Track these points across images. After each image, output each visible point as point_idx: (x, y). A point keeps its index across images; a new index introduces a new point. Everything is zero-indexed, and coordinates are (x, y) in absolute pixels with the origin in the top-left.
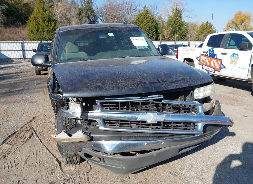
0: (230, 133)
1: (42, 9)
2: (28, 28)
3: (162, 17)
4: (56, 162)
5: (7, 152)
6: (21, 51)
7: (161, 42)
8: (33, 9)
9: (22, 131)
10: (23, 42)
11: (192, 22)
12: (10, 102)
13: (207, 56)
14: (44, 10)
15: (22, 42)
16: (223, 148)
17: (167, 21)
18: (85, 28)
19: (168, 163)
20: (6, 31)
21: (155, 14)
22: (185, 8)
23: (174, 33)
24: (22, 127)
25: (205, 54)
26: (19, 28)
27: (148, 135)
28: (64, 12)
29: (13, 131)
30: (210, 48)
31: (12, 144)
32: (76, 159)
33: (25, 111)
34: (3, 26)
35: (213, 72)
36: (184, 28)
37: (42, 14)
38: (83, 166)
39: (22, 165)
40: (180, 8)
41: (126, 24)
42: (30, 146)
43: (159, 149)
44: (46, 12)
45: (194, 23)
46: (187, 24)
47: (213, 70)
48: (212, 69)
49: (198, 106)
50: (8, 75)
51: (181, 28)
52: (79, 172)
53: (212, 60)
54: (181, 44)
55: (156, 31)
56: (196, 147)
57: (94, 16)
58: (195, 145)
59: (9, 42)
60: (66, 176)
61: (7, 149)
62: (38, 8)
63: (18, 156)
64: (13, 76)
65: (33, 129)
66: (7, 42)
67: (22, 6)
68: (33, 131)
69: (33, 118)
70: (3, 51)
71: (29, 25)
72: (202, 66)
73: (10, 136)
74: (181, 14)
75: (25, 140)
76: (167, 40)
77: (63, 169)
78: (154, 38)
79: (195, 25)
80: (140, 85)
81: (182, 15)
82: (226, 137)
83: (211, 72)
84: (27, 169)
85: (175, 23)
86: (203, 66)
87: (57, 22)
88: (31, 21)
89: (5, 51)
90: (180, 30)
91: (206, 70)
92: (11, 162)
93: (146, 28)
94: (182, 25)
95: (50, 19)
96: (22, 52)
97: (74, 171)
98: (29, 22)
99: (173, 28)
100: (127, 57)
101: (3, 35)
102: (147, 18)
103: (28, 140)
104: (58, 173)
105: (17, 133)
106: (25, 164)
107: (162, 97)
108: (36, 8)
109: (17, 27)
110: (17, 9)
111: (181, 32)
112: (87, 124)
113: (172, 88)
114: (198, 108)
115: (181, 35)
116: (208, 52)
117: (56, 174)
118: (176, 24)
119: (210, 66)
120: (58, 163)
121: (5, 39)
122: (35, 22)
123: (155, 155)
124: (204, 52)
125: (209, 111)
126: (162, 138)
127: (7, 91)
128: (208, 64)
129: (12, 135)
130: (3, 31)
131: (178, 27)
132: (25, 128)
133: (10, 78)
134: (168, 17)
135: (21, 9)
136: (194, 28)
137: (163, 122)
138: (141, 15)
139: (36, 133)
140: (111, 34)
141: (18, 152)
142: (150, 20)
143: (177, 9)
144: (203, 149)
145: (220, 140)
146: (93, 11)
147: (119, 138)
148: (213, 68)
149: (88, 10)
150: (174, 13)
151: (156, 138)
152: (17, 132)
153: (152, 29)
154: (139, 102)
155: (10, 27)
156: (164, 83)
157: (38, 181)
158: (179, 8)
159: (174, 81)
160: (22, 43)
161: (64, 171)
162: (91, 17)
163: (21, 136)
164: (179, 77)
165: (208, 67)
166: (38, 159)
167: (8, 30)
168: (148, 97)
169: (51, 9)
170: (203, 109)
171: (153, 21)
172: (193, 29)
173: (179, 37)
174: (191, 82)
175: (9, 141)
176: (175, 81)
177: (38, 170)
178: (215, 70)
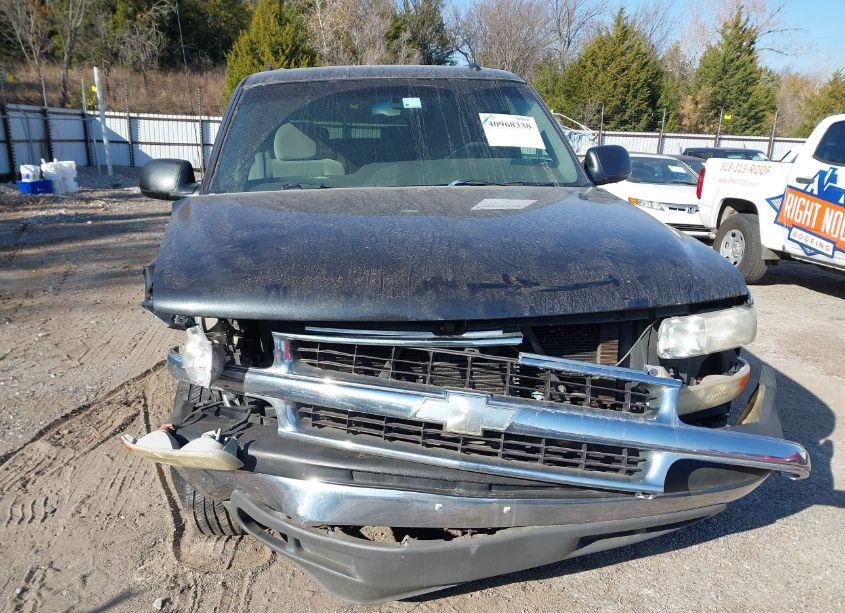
0: (836, 492)
1: (276, 16)
2: (227, 77)
3: (683, 50)
4: (170, 519)
5: (37, 470)
6: (198, 145)
7: (664, 137)
8: (250, 15)
9: (109, 403)
10: (206, 118)
11: (793, 72)
12: (113, 306)
13: (811, 193)
14: (281, 20)
15: (203, 118)
16: (785, 550)
17: (697, 65)
18: (326, 79)
19: (550, 580)
20: (164, 82)
21: (655, 39)
22: (773, 20)
23: (718, 105)
24: (113, 392)
25: (802, 186)
26: (205, 74)
27: (449, 476)
28: (344, 26)
29: (83, 401)
30: (826, 167)
31: (63, 443)
32: (226, 522)
33: (145, 337)
34: (156, 64)
35: (828, 256)
36: (758, 90)
37: (274, 33)
38: (248, 549)
39: (63, 518)
40: (754, 21)
41: (478, 68)
42: (113, 454)
43: (492, 531)
44: (287, 28)
45: (804, 73)
46: (773, 78)
47: (828, 247)
48: (825, 243)
49: (660, 386)
50: (138, 220)
51: (750, 90)
52: (230, 566)
53: (828, 209)
54: (738, 145)
55: (653, 100)
56: (654, 534)
57: (444, 42)
58: (650, 530)
59: (170, 117)
60: (184, 575)
61: (43, 456)
62: (263, 13)
63: (64, 485)
64: (153, 223)
65: (145, 399)
66: (165, 116)
67: (219, 6)
68: (140, 407)
69: (159, 365)
70: (146, 143)
71: (232, 68)
72: (787, 231)
73: (66, 417)
74: (753, 43)
75: (107, 433)
76: (688, 132)
77: (182, 547)
78: (643, 123)
79: (806, 82)
80: (430, 292)
81: (757, 46)
82: (815, 507)
83: (820, 252)
84: (75, 532)
85: (725, 71)
86: (790, 230)
87: (317, 58)
88: (240, 54)
89: (151, 144)
90: (743, 98)
91: (802, 246)
92: (34, 503)
93: (615, 86)
94: (751, 80)
95: (297, 48)
96: (200, 148)
97: (214, 561)
98: (233, 57)
99: (716, 88)
100: (452, 186)
101: (152, 94)
102: (623, 54)
103: (114, 435)
104: (164, 563)
105: (92, 409)
106: (73, 515)
107: (519, 341)
108: (257, 12)
109: (197, 70)
110: (202, 14)
111: (746, 106)
112: (249, 411)
113: (558, 311)
114: (660, 394)
115: (744, 116)
116: (817, 179)
117: (155, 563)
118: (732, 76)
119: (816, 232)
120: (173, 525)
121: (159, 108)
122: (250, 57)
123: (473, 551)
124: (800, 180)
125: (727, 405)
126: (503, 493)
127: (119, 269)
128: (811, 223)
129: (74, 412)
130: (155, 80)
131: (735, 88)
132: (119, 396)
133: (143, 228)
134: (705, 49)
135: (215, 16)
136: (802, 94)
137: (508, 436)
138: (602, 43)
139: (147, 415)
140: (412, 103)
141: (68, 471)
142: (633, 62)
143: (741, 25)
144: (703, 545)
145: (784, 514)
146: (441, 25)
147: (343, 472)
148: (828, 240)
149: (423, 24)
150: (725, 37)
151: (482, 489)
152: (93, 404)
153: (637, 90)
154: (427, 353)
155: (177, 69)
156: (525, 290)
157: (89, 580)
158: (747, 20)
159: (570, 284)
160: (203, 121)
161: (182, 557)
162: (433, 46)
163: (100, 418)
164: (596, 269)
165: (811, 237)
166: (120, 504)
167: (170, 79)
168: (464, 335)
169: (305, 16)
170: (679, 398)
171: (646, 64)
172: (796, 95)
173: (738, 123)
174: (644, 295)
175: (58, 433)
176: (577, 286)
177: (105, 540)
178: (835, 249)
